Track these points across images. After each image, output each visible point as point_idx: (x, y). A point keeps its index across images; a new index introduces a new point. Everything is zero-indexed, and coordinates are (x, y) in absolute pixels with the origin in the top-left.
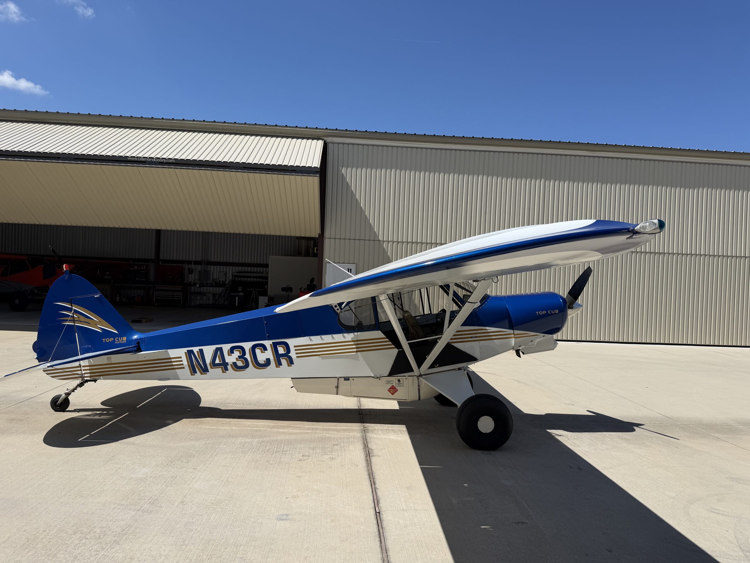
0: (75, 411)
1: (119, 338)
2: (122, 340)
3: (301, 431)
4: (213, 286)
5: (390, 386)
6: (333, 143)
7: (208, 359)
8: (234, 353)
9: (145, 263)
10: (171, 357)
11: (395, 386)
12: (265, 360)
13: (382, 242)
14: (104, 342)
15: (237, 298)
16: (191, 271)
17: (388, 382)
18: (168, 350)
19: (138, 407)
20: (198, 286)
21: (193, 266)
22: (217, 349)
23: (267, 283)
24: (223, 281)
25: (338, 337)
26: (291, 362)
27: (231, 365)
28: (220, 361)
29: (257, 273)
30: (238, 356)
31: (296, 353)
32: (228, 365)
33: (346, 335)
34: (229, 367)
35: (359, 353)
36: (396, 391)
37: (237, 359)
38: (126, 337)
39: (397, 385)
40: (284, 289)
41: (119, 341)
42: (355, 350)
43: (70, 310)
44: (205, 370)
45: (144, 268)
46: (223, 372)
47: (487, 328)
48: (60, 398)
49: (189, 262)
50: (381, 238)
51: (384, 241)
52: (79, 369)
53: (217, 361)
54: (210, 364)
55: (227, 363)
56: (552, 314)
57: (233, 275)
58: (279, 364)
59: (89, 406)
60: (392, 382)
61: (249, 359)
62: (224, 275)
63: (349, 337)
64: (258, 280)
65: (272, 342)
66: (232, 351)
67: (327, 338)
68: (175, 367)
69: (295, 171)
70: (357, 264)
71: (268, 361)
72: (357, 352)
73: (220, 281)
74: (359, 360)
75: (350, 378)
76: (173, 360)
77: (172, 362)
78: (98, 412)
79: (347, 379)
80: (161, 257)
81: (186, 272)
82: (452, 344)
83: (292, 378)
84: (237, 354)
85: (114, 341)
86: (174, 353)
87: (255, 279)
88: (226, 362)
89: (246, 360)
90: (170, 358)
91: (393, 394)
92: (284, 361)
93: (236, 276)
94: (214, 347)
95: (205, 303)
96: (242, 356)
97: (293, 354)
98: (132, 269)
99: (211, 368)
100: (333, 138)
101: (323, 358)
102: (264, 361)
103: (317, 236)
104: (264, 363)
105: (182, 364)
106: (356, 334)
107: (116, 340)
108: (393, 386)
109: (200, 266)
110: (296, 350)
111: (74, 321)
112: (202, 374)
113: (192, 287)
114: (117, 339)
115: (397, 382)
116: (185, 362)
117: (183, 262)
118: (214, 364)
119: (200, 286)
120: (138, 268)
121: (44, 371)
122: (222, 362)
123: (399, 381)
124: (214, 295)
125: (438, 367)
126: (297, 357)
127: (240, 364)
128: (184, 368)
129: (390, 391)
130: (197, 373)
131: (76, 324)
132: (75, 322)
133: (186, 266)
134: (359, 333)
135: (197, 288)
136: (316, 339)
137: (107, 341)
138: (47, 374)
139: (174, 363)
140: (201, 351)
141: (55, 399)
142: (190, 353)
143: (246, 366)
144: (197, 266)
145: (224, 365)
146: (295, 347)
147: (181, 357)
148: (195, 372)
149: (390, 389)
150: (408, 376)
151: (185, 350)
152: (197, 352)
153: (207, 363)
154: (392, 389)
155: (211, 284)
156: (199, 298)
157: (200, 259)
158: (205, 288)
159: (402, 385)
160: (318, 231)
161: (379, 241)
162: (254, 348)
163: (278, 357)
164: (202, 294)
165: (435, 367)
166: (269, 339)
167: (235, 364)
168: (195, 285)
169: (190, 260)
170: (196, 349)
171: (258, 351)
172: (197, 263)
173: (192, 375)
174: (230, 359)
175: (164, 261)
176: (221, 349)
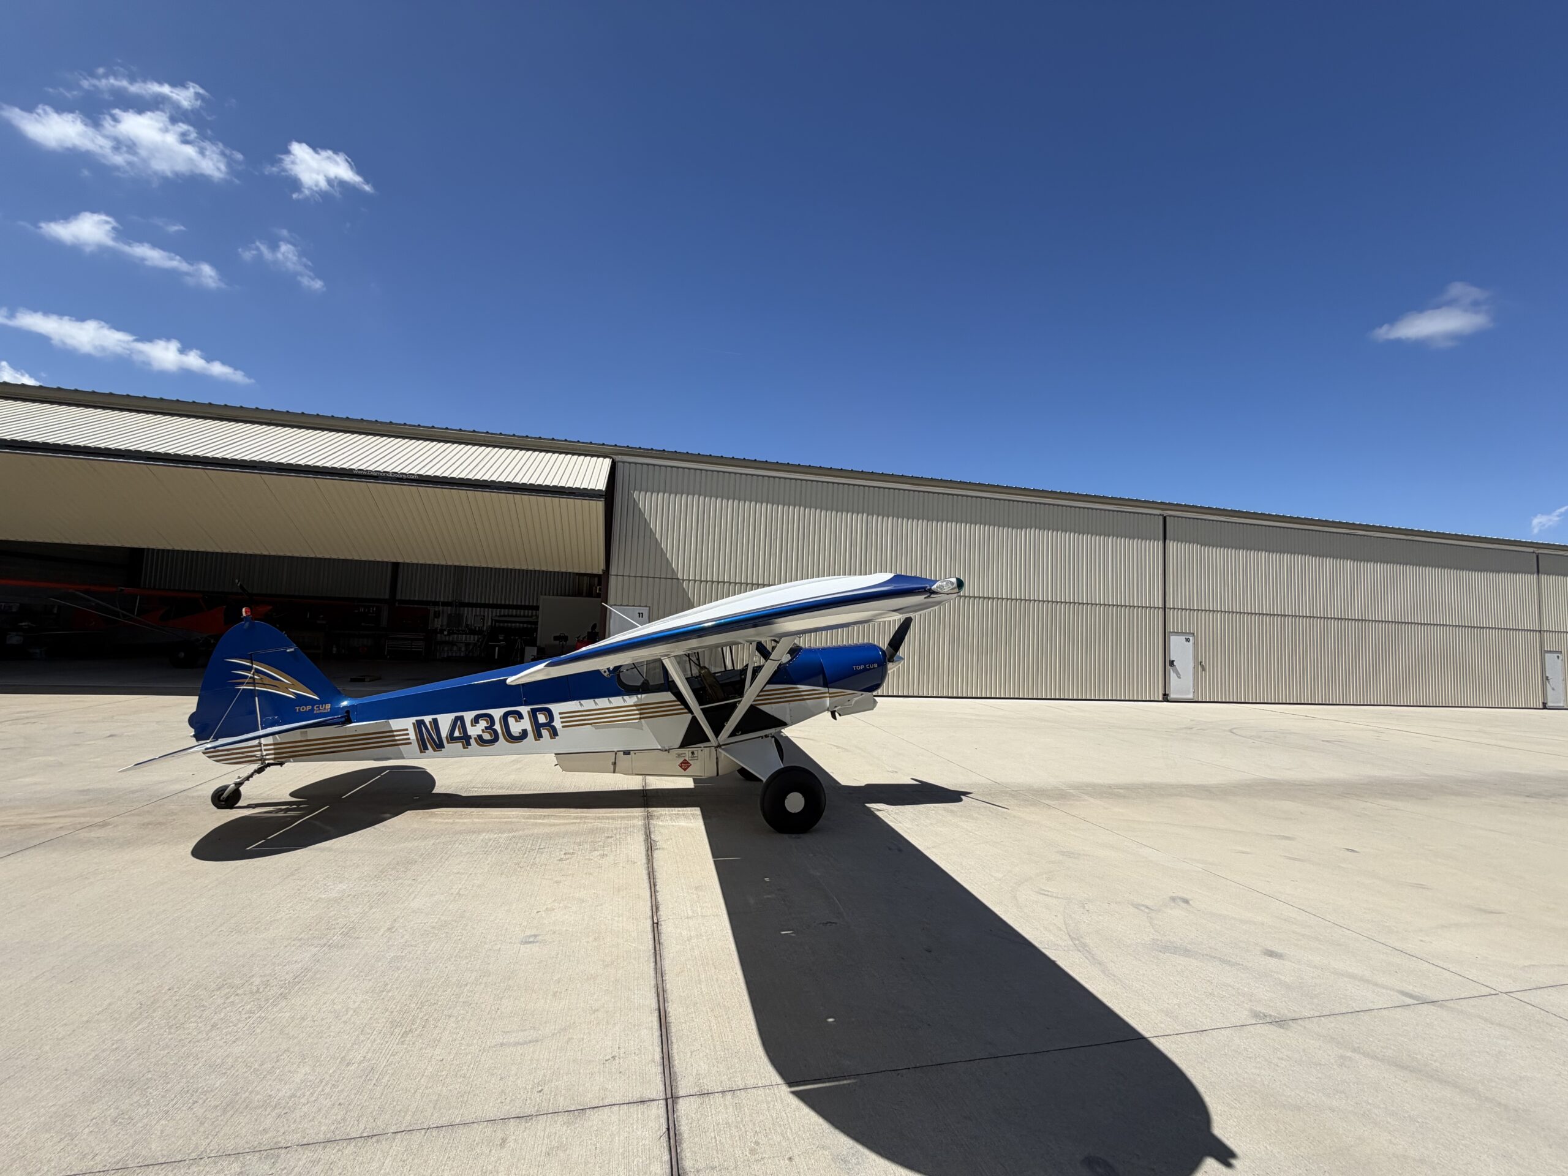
0: (249, 806)
1: (321, 706)
2: (325, 709)
3: (566, 821)
4: (466, 634)
5: (681, 760)
6: (624, 462)
7: (444, 733)
8: (478, 723)
9: (376, 604)
10: (394, 729)
11: (687, 759)
12: (521, 731)
13: (681, 581)
14: (298, 711)
15: (497, 648)
16: (437, 615)
17: (679, 755)
18: (390, 720)
19: (343, 797)
20: (446, 633)
21: (441, 608)
22: (457, 719)
23: (536, 630)
24: (479, 627)
25: (617, 701)
26: (554, 733)
27: (475, 738)
28: (460, 733)
29: (524, 616)
30: (485, 727)
31: (562, 722)
32: (471, 738)
33: (626, 698)
34: (472, 741)
35: (642, 720)
36: (689, 766)
37: (483, 731)
38: (330, 705)
39: (690, 758)
40: (556, 638)
41: (319, 709)
42: (638, 716)
43: (249, 669)
44: (439, 746)
45: (373, 610)
46: (464, 748)
47: (799, 686)
48: (226, 790)
49: (436, 603)
50: (680, 576)
51: (683, 580)
52: (259, 748)
53: (457, 734)
54: (447, 737)
55: (470, 736)
56: (870, 669)
57: (492, 620)
58: (538, 736)
59: (271, 799)
60: (683, 755)
61: (499, 731)
62: (481, 619)
63: (631, 700)
64: (525, 626)
65: (531, 709)
66: (476, 720)
67: (603, 703)
68: (398, 742)
69: (574, 493)
70: (650, 607)
71: (524, 733)
72: (640, 718)
73: (475, 627)
74: (642, 729)
75: (631, 752)
76: (395, 733)
77: (394, 736)
78: (283, 807)
79: (627, 753)
80: (398, 597)
81: (432, 614)
82: (758, 707)
83: (556, 754)
84: (483, 724)
85: (313, 709)
86: (396, 724)
87: (521, 625)
88: (469, 734)
89: (495, 731)
90: (393, 731)
91: (685, 770)
92: (545, 733)
93: (497, 621)
94: (452, 716)
95: (454, 655)
96: (490, 728)
97: (557, 723)
98: (356, 611)
99: (448, 743)
100: (623, 457)
101: (596, 728)
102: (520, 733)
103: (601, 572)
104: (518, 735)
105: (409, 739)
106: (639, 696)
107: (315, 708)
108: (685, 760)
109: (449, 608)
110: (561, 718)
111: (254, 683)
112: (435, 751)
113: (439, 635)
114: (317, 707)
115: (690, 755)
116: (412, 736)
117: (428, 603)
118: (451, 738)
119: (449, 634)
120: (364, 610)
121: (204, 753)
122: (462, 735)
123: (693, 753)
124: (467, 645)
125: (741, 734)
126: (563, 727)
127: (487, 737)
128: (410, 743)
129: (681, 767)
130: (427, 749)
131: (257, 688)
132: (256, 685)
133: (432, 609)
134: (643, 696)
135: (445, 635)
136: (588, 704)
137: (301, 710)
138: (209, 757)
139: (397, 738)
140: (435, 721)
141: (218, 792)
142: (419, 724)
143: (496, 739)
144: (445, 608)
145: (466, 739)
146: (560, 713)
147: (407, 730)
148: (426, 748)
149: (681, 763)
150: (705, 747)
151: (413, 719)
152: (430, 722)
153: (442, 736)
154: (684, 763)
155: (463, 631)
156: (446, 649)
157: (450, 599)
158: (455, 636)
159: (696, 758)
160: (602, 566)
161: (678, 579)
162: (506, 716)
163: (538, 728)
164: (452, 644)
165: (737, 735)
166: (526, 704)
167: (480, 737)
168: (442, 631)
169: (437, 600)
170: (428, 719)
171: (511, 720)
172: (445, 604)
173: (421, 752)
174: (473, 731)
175: (402, 602)
176: (461, 718)
